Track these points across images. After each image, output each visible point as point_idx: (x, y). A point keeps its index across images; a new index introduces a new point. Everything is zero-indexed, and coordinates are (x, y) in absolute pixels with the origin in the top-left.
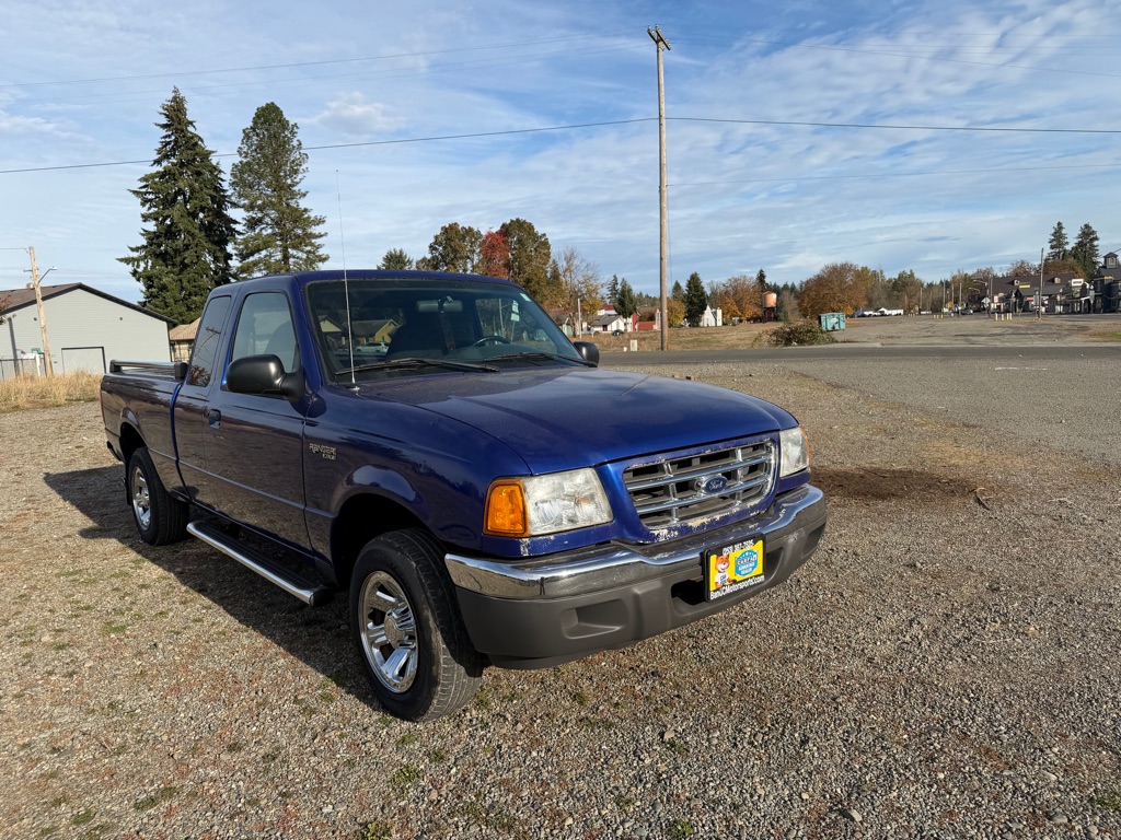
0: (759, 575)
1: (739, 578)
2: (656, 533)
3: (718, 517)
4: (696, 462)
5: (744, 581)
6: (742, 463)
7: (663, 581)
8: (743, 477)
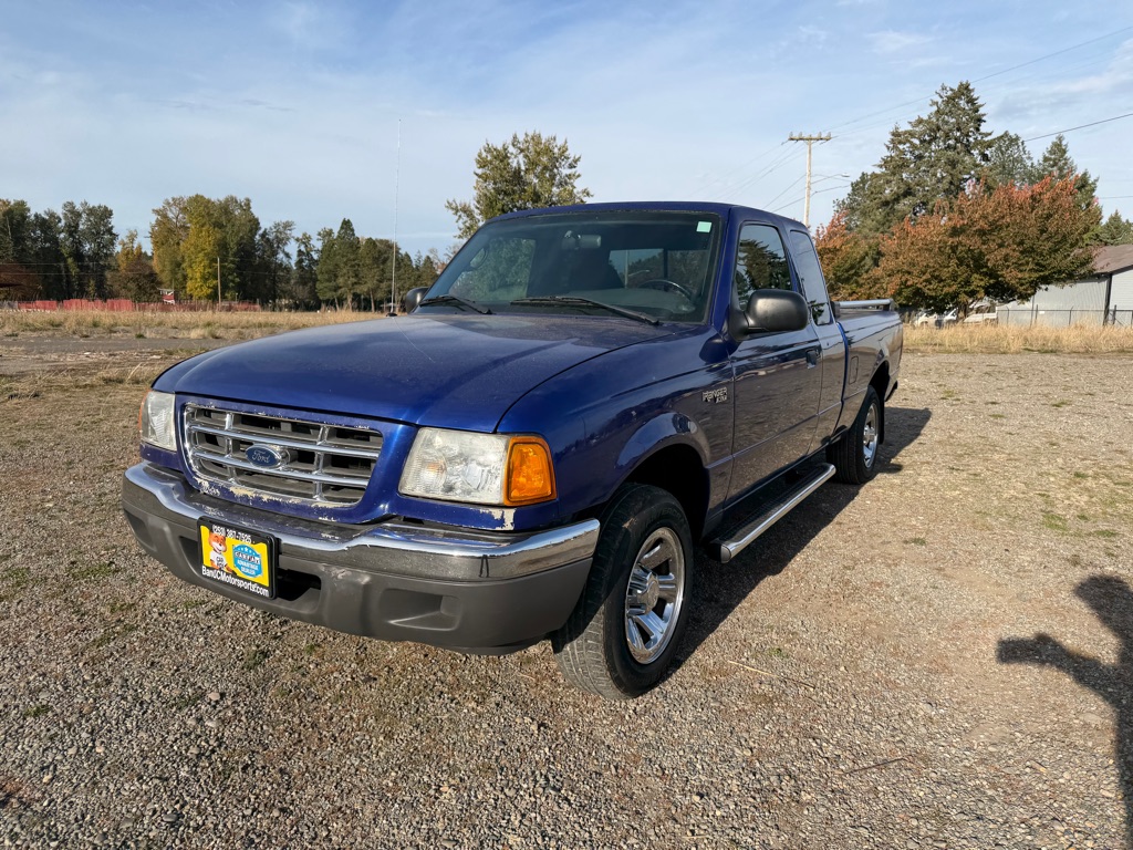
1: (239, 574)
2: (199, 480)
3: (266, 497)
5: (245, 580)
6: (321, 446)
7: (170, 525)
8: (324, 466)
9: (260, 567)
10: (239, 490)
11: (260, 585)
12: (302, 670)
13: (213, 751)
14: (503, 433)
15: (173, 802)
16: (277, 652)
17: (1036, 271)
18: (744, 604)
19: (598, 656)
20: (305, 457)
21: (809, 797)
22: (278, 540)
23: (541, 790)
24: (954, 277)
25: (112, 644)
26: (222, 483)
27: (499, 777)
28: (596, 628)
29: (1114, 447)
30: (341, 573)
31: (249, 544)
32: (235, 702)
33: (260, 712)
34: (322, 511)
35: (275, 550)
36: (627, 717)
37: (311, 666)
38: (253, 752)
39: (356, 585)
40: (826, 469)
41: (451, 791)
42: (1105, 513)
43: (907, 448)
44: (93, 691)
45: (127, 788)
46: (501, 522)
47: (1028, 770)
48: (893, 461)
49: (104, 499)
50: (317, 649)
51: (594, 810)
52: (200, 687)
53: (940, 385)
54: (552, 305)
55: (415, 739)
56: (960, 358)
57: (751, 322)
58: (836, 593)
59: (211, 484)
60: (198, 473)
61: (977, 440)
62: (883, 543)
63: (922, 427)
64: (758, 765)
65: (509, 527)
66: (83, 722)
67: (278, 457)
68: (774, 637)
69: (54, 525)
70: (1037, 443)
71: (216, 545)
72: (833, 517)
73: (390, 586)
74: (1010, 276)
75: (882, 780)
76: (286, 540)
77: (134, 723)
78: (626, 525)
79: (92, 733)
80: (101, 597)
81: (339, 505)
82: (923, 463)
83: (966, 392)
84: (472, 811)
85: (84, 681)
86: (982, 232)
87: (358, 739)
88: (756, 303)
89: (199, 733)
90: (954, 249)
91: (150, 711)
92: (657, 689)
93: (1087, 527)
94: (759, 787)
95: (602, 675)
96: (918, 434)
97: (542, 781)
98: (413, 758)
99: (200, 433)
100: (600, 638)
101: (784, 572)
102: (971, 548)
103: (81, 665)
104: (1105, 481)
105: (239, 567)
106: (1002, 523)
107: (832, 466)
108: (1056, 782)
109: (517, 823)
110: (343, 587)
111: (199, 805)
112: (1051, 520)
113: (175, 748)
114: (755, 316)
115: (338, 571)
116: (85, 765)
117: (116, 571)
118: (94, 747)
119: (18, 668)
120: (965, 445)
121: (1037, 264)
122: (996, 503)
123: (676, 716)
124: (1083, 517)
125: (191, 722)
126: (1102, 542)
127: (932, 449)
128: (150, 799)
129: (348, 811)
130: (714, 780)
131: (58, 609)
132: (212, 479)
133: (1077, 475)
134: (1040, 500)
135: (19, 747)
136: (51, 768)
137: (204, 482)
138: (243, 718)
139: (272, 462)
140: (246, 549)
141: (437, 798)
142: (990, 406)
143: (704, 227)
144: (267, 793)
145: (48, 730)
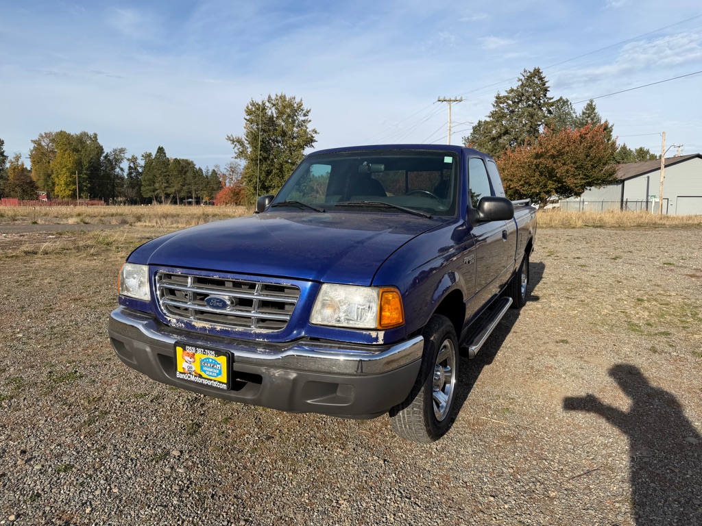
0: (223, 383)
1: (204, 375)
2: (169, 319)
3: (219, 328)
4: (229, 285)
5: (208, 379)
6: (256, 296)
7: (150, 347)
8: (258, 308)
9: (220, 371)
10: (199, 324)
11: (220, 382)
12: (225, 434)
13: (188, 487)
14: (375, 286)
15: (176, 520)
16: (205, 423)
17: (584, 179)
18: (477, 382)
19: (420, 418)
20: (247, 303)
21: (554, 494)
22: (233, 354)
23: (399, 499)
24: (538, 183)
25: (97, 424)
26: (186, 320)
27: (372, 493)
28: (419, 400)
29: (653, 283)
30: (277, 373)
31: (213, 357)
32: (190, 456)
33: (208, 462)
34: (259, 335)
35: (231, 360)
36: (434, 453)
37: (230, 431)
38: (214, 486)
39: (288, 380)
40: (508, 300)
41: (345, 503)
42: (660, 322)
43: (537, 286)
44: (96, 454)
45: (143, 513)
46: (376, 340)
47: (668, 471)
48: (532, 294)
49: (55, 331)
50: (230, 420)
51: (435, 509)
52: (165, 448)
53: (544, 248)
54: (362, 206)
55: (311, 472)
56: (550, 232)
57: (482, 215)
58: (528, 374)
59: (178, 321)
60: (167, 314)
61: (576, 280)
62: (544, 343)
63: (542, 273)
64: (519, 477)
65: (381, 342)
66: (99, 474)
67: (228, 303)
68: (502, 401)
69: (28, 348)
70: (610, 281)
71: (188, 358)
72: (511, 329)
73: (310, 379)
74: (570, 182)
75: (591, 482)
76: (237, 354)
77: (132, 473)
78: (432, 339)
79: (106, 480)
80: (78, 393)
81: (270, 331)
82: (550, 295)
83: (560, 252)
84: (363, 514)
85: (88, 448)
86: (553, 157)
87: (276, 474)
88: (483, 204)
89: (174, 476)
90: (537, 166)
91: (139, 465)
92: (445, 436)
93: (653, 330)
94: (524, 490)
95: (421, 429)
96: (541, 278)
97: (398, 494)
98: (315, 486)
99: (166, 288)
100: (422, 407)
101: (493, 362)
102: (594, 344)
103: (82, 437)
104: (654, 303)
105: (205, 371)
106: (606, 329)
107: (511, 299)
108: (685, 477)
109: (392, 519)
110: (279, 381)
111: (193, 521)
112: (633, 327)
113: (164, 486)
114: (483, 212)
115: (275, 372)
116: (109, 500)
117: (81, 377)
118: (111, 489)
119: (41, 441)
120: (570, 284)
121: (585, 175)
122: (599, 317)
123: (462, 451)
124: (649, 324)
125: (168, 470)
126: (663, 339)
127: (552, 286)
128: (160, 520)
129: (287, 519)
130: (497, 487)
131: (52, 402)
132: (178, 317)
133: (639, 300)
134: (622, 315)
135: (62, 492)
136: (88, 503)
137: (173, 320)
138: (199, 466)
139: (224, 305)
140: (210, 360)
141: (339, 508)
142: (577, 260)
143: (448, 160)
144: (232, 511)
145: (77, 480)
